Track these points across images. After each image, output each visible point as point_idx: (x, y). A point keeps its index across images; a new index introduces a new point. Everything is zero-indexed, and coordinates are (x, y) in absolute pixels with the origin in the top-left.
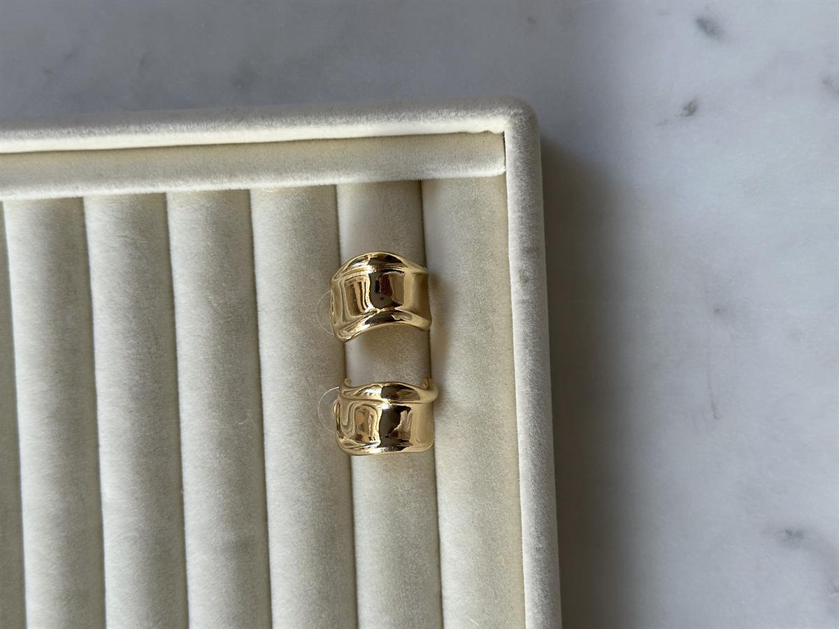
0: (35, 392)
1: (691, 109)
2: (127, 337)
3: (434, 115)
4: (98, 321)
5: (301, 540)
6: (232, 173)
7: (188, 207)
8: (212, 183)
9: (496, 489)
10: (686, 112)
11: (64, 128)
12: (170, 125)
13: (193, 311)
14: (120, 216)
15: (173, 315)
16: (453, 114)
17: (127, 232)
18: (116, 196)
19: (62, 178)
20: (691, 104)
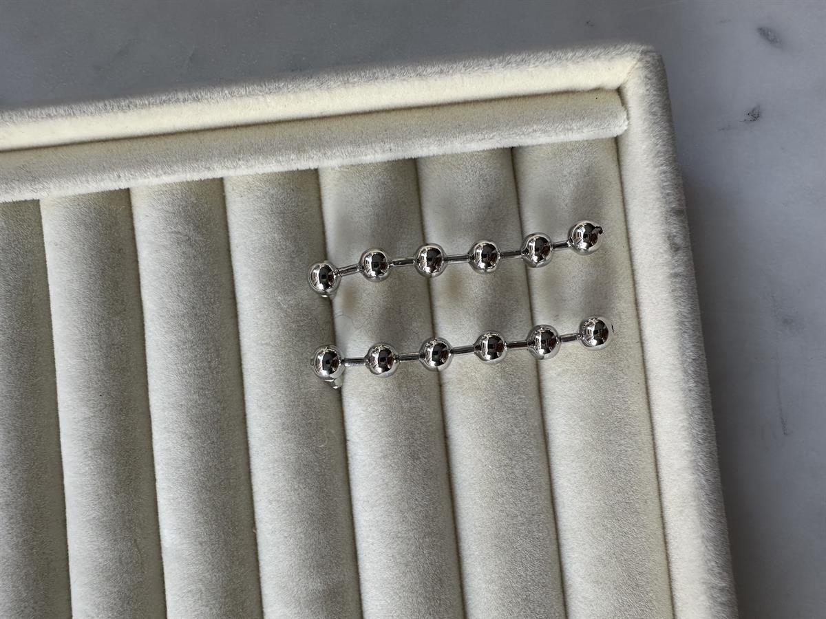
0: (77, 420)
1: (755, 115)
2: (183, 349)
3: (548, 56)
4: (150, 334)
5: (403, 586)
6: (300, 149)
7: (250, 196)
8: (278, 161)
9: (639, 510)
10: (750, 118)
11: (99, 101)
12: (225, 89)
13: (259, 316)
14: (171, 209)
15: (236, 324)
16: (570, 55)
17: (180, 228)
18: (165, 185)
19: (102, 168)
20: (754, 110)
